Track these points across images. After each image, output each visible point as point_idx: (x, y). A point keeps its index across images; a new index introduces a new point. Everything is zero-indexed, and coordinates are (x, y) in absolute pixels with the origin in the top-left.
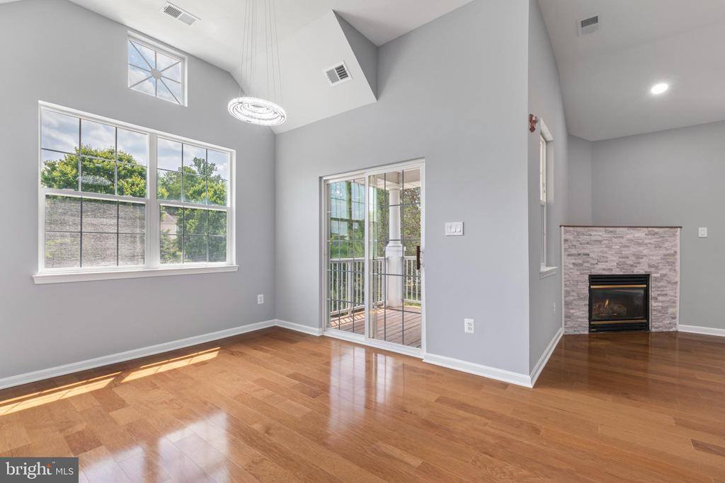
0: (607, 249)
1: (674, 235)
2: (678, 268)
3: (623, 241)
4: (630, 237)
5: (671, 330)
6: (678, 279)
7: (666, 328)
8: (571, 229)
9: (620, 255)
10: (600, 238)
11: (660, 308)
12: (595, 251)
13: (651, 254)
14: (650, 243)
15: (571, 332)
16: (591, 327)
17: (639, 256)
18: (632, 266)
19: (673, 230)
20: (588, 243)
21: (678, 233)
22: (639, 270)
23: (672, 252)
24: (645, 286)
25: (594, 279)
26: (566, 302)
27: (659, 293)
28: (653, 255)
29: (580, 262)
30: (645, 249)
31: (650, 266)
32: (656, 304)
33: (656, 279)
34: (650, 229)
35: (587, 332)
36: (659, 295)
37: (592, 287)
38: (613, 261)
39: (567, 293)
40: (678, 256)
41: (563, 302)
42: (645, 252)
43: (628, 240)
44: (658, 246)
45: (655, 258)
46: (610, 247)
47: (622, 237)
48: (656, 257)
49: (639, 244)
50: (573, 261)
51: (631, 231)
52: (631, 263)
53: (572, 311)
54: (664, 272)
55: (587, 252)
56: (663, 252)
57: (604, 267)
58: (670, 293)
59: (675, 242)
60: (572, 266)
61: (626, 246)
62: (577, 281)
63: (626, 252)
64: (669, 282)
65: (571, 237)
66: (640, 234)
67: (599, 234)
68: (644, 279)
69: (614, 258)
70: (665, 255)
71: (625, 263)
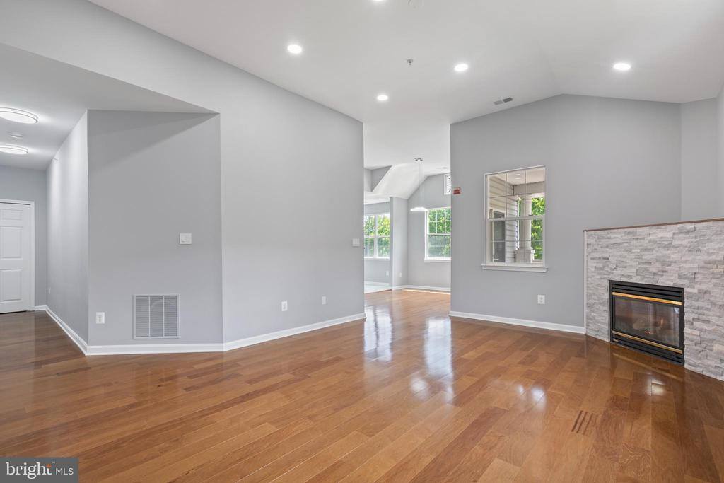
0: (626, 253)
3: (645, 243)
8: (593, 233)
10: (619, 241)
11: (697, 339)
12: (614, 255)
15: (592, 334)
16: (612, 336)
17: (666, 263)
18: (655, 274)
20: (607, 247)
22: (667, 281)
25: (615, 286)
26: (587, 304)
27: (695, 315)
29: (601, 265)
30: (673, 253)
32: (690, 330)
33: (692, 296)
34: (680, 226)
35: (607, 340)
36: (697, 320)
37: (614, 293)
38: (632, 266)
39: (589, 296)
41: (585, 303)
42: (674, 257)
43: (650, 241)
45: (688, 265)
46: (629, 251)
47: (643, 239)
48: (692, 264)
50: (595, 265)
51: (655, 231)
52: (654, 270)
53: (593, 314)
54: (703, 287)
55: (607, 255)
57: (623, 273)
60: (593, 269)
61: (647, 250)
62: (598, 285)
63: (647, 257)
65: (592, 241)
67: (618, 236)
69: (634, 264)
71: (647, 270)
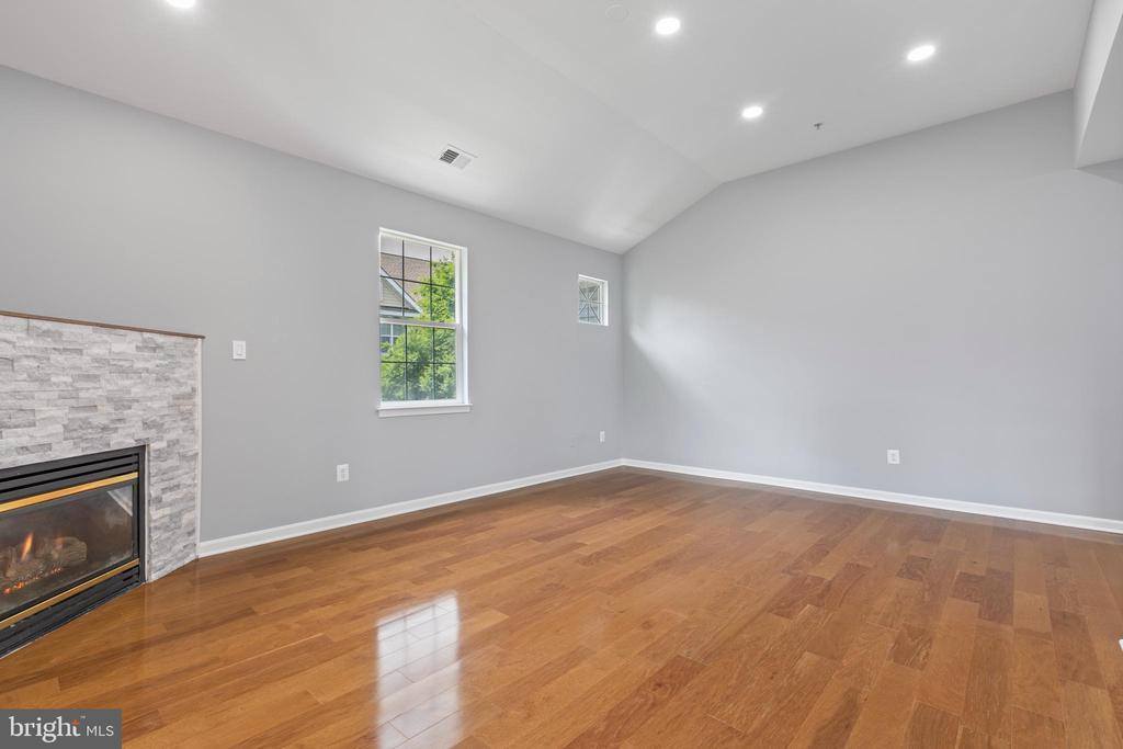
1: (192, 354)
2: (198, 424)
3: (84, 362)
4: (97, 351)
5: (187, 561)
6: (198, 447)
7: (179, 560)
9: (73, 402)
11: (166, 520)
13: (149, 394)
14: (147, 370)
17: (121, 403)
18: (105, 429)
19: (190, 341)
21: (198, 350)
22: (121, 440)
23: (188, 390)
24: (134, 475)
27: (166, 484)
28: (151, 399)
30: (135, 384)
31: (146, 425)
32: (161, 512)
33: (160, 454)
34: (146, 335)
36: (164, 490)
40: (198, 399)
42: (137, 391)
43: (96, 360)
44: (162, 378)
45: (156, 405)
47: (80, 352)
49: (123, 372)
51: (105, 335)
52: (104, 421)
54: (172, 436)
56: (172, 389)
58: (186, 480)
59: (193, 368)
61: (88, 378)
63: (89, 393)
64: (183, 457)
66: (125, 345)
68: (132, 459)
70: (177, 398)
71: (86, 424)
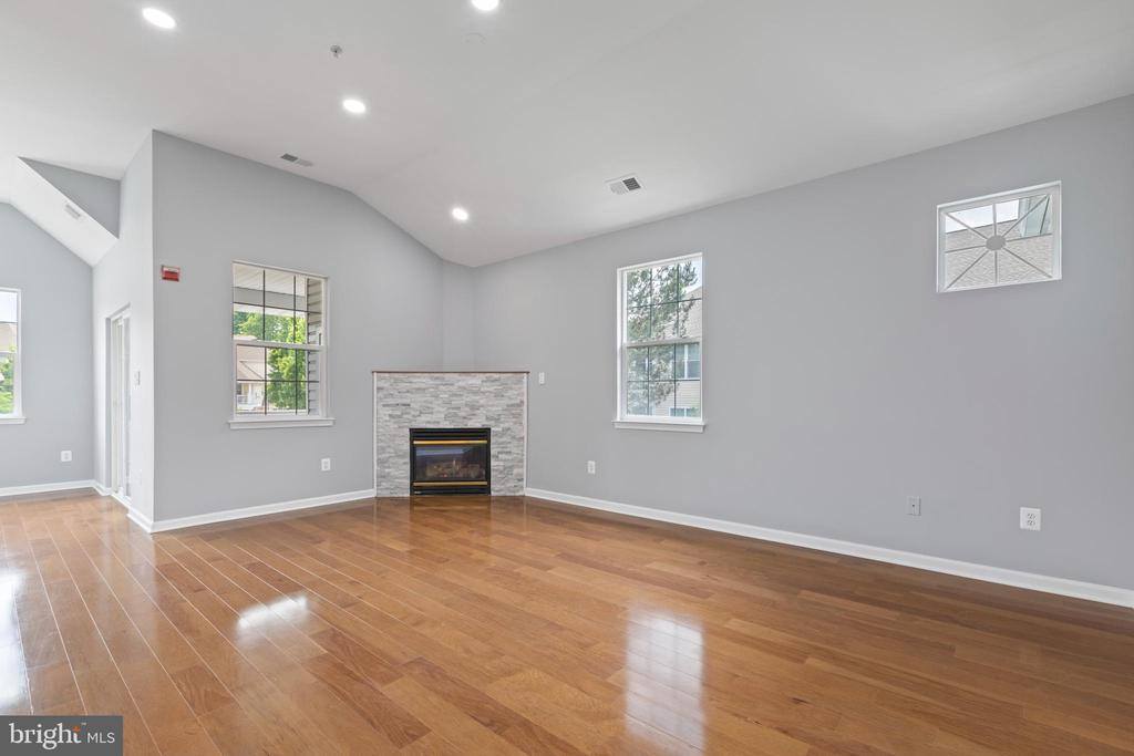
0: (430, 399)
1: (520, 381)
2: (525, 422)
3: (454, 389)
4: (461, 384)
5: (517, 494)
6: (525, 434)
7: (510, 491)
8: (387, 375)
9: (449, 406)
10: (423, 386)
11: (501, 468)
12: (417, 401)
13: (490, 403)
14: (490, 392)
15: (386, 494)
16: (413, 489)
17: (474, 407)
18: (465, 418)
19: (519, 375)
20: (408, 392)
21: (525, 380)
22: (475, 424)
23: (518, 401)
24: (485, 442)
25: (417, 434)
26: (378, 460)
27: (500, 450)
28: (493, 406)
29: (399, 413)
30: (481, 399)
31: (489, 419)
32: (497, 463)
33: (497, 434)
34: (488, 375)
35: (407, 495)
36: (501, 453)
37: (415, 442)
38: (439, 412)
39: (381, 450)
40: (525, 408)
41: (375, 458)
43: (460, 387)
44: (498, 395)
45: (494, 409)
46: (437, 397)
47: (452, 385)
48: (497, 407)
49: (475, 393)
50: (390, 412)
51: (463, 377)
52: (463, 414)
53: (387, 470)
54: (507, 425)
55: (408, 401)
56: (505, 401)
57: (428, 419)
58: (515, 450)
59: (519, 391)
60: (388, 418)
61: (456, 395)
62: (395, 436)
63: (456, 402)
64: (513, 437)
65: (386, 385)
66: (476, 381)
67: (423, 381)
68: (484, 433)
69: (441, 410)
70: (508, 406)
71: (456, 415)
